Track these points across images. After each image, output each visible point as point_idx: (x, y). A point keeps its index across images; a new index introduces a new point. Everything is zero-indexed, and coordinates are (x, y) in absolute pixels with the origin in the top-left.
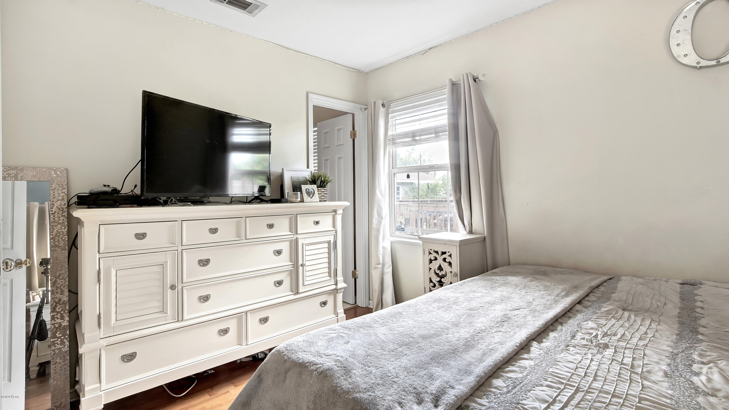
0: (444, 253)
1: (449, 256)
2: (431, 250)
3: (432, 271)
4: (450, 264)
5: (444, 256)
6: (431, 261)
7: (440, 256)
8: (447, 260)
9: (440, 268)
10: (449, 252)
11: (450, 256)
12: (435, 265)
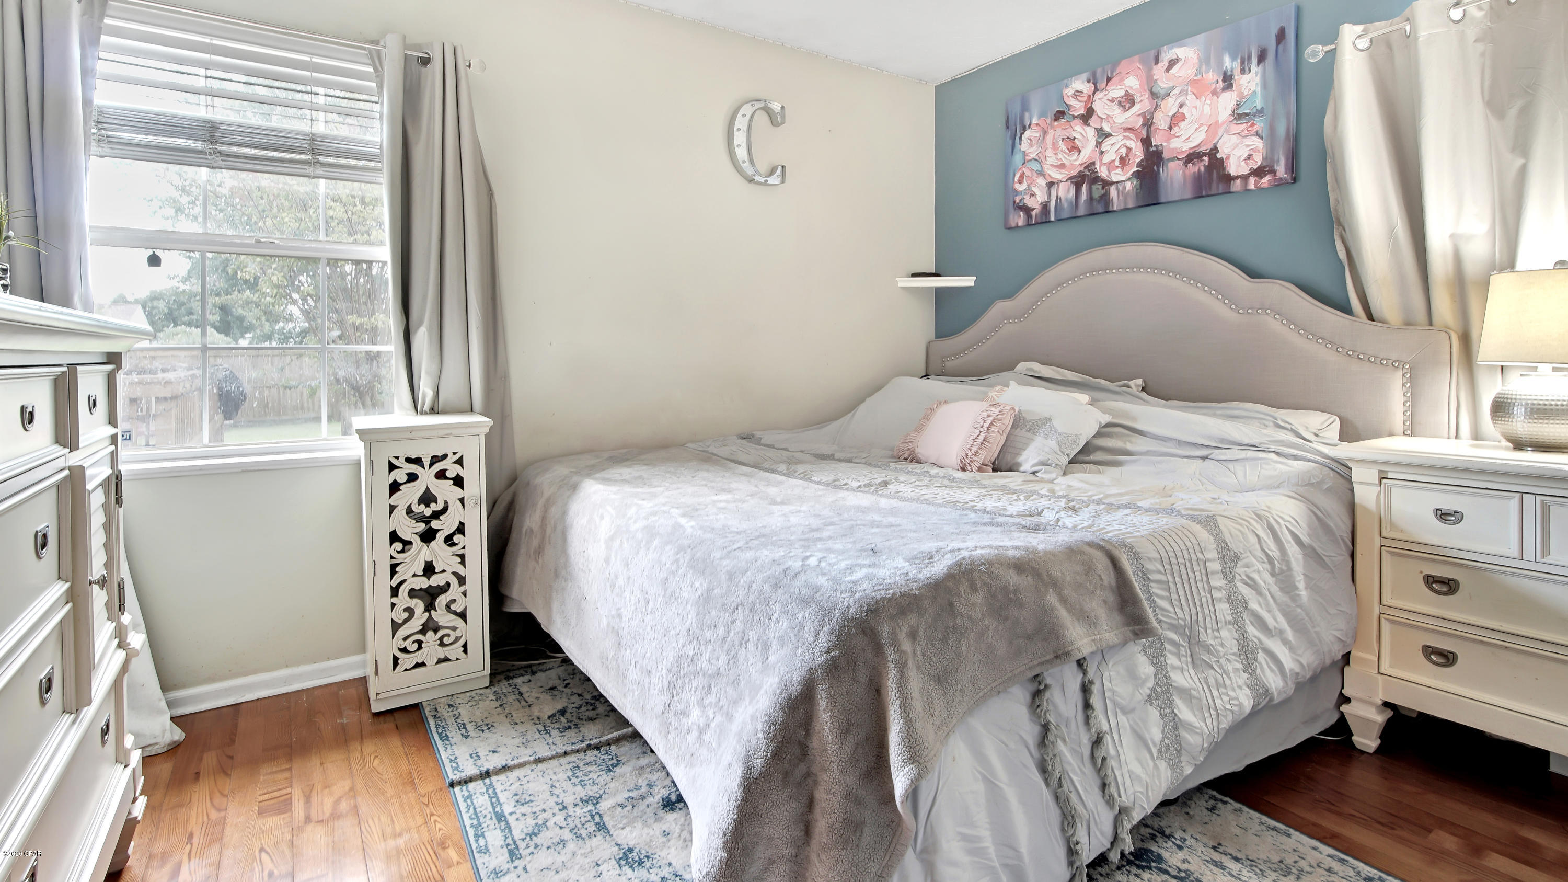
0: (435, 460)
1: (455, 462)
2: (397, 458)
3: (401, 512)
4: (458, 481)
5: (438, 466)
6: (394, 487)
7: (427, 467)
8: (448, 474)
9: (427, 498)
10: (455, 454)
11: (460, 462)
12: (410, 494)
